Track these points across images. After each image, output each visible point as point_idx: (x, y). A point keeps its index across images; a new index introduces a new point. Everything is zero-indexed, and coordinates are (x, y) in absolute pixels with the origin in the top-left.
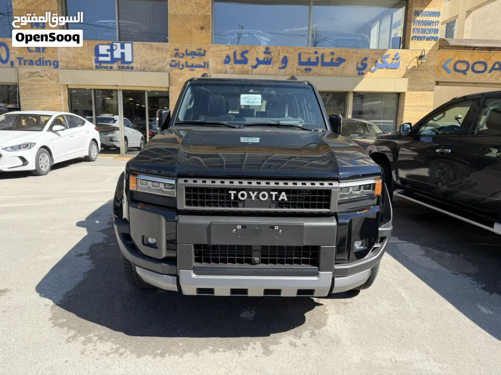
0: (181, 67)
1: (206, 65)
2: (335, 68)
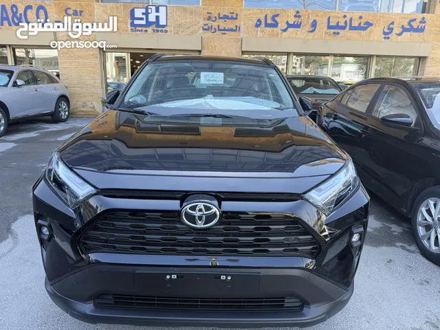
0: (213, 30)
1: (237, 29)
2: (362, 32)
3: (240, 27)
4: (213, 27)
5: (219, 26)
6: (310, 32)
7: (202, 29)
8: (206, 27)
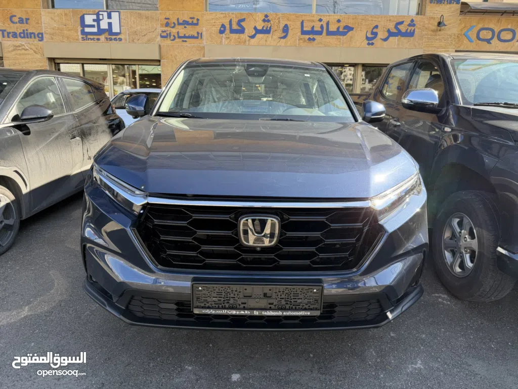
0: (172, 38)
1: (199, 36)
2: (341, 37)
3: (203, 34)
4: (172, 34)
5: (178, 33)
6: (281, 38)
7: (159, 37)
8: (164, 34)
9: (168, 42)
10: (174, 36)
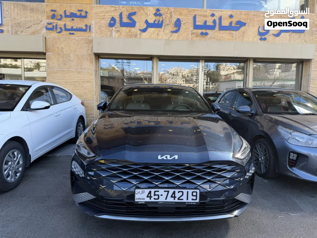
0: (59, 30)
1: (87, 29)
3: (91, 27)
4: (59, 27)
5: (65, 25)
6: (173, 32)
7: (45, 29)
8: (50, 26)
9: (54, 34)
10: (61, 28)
